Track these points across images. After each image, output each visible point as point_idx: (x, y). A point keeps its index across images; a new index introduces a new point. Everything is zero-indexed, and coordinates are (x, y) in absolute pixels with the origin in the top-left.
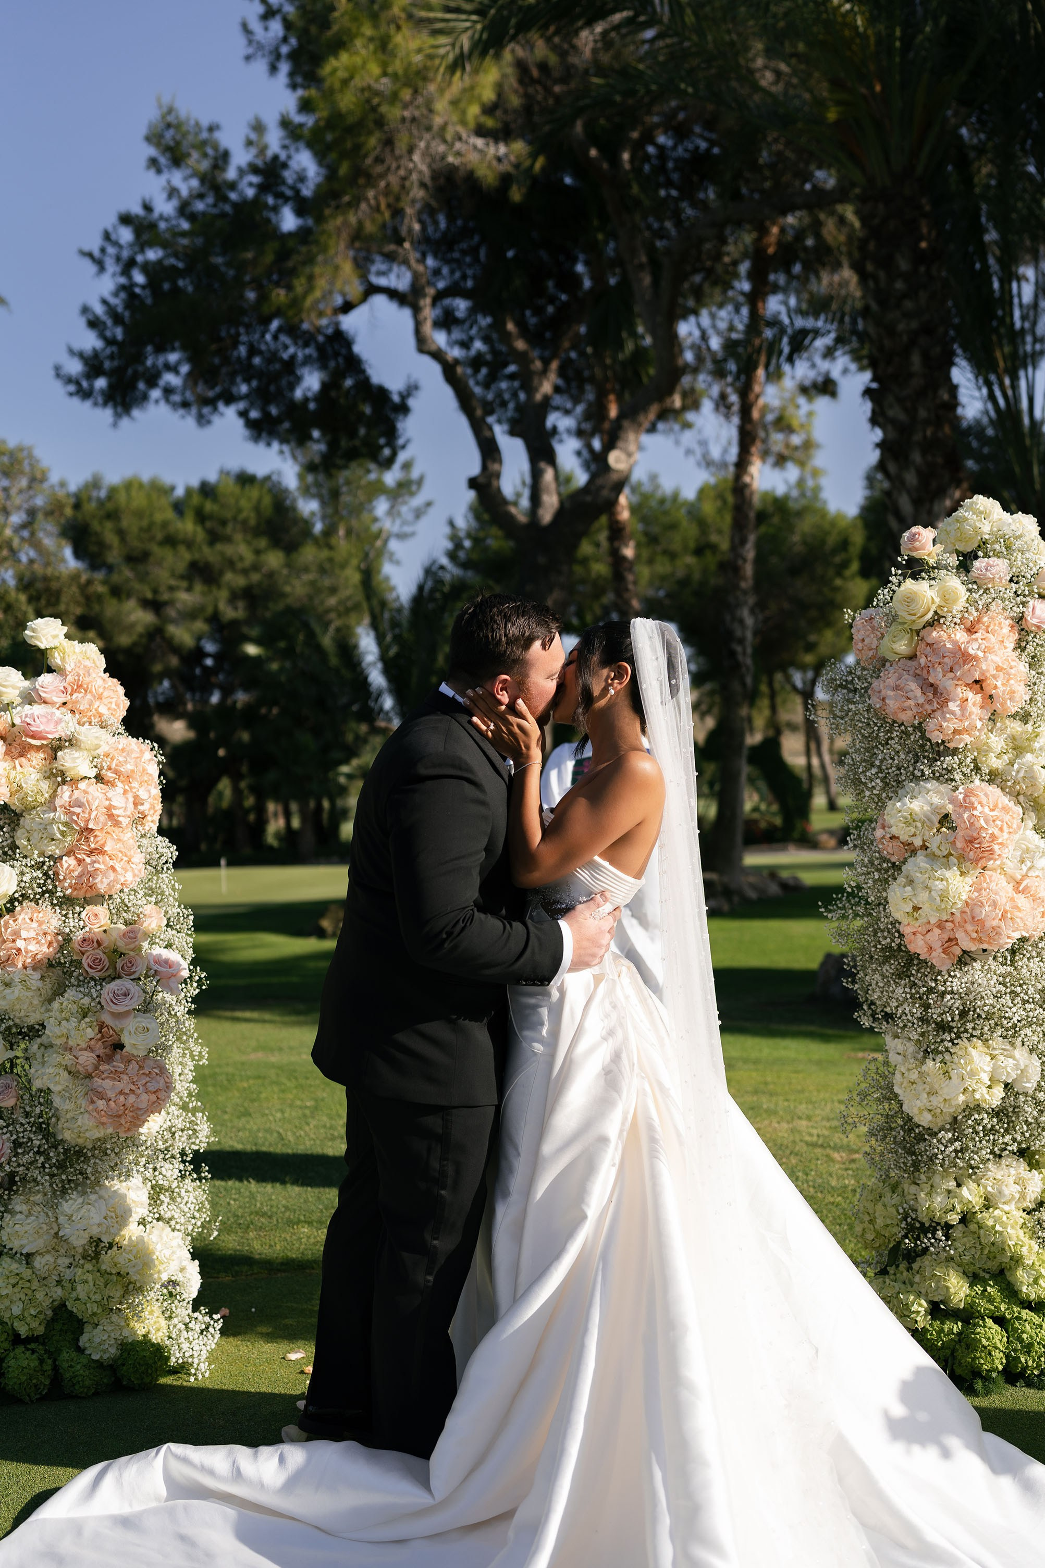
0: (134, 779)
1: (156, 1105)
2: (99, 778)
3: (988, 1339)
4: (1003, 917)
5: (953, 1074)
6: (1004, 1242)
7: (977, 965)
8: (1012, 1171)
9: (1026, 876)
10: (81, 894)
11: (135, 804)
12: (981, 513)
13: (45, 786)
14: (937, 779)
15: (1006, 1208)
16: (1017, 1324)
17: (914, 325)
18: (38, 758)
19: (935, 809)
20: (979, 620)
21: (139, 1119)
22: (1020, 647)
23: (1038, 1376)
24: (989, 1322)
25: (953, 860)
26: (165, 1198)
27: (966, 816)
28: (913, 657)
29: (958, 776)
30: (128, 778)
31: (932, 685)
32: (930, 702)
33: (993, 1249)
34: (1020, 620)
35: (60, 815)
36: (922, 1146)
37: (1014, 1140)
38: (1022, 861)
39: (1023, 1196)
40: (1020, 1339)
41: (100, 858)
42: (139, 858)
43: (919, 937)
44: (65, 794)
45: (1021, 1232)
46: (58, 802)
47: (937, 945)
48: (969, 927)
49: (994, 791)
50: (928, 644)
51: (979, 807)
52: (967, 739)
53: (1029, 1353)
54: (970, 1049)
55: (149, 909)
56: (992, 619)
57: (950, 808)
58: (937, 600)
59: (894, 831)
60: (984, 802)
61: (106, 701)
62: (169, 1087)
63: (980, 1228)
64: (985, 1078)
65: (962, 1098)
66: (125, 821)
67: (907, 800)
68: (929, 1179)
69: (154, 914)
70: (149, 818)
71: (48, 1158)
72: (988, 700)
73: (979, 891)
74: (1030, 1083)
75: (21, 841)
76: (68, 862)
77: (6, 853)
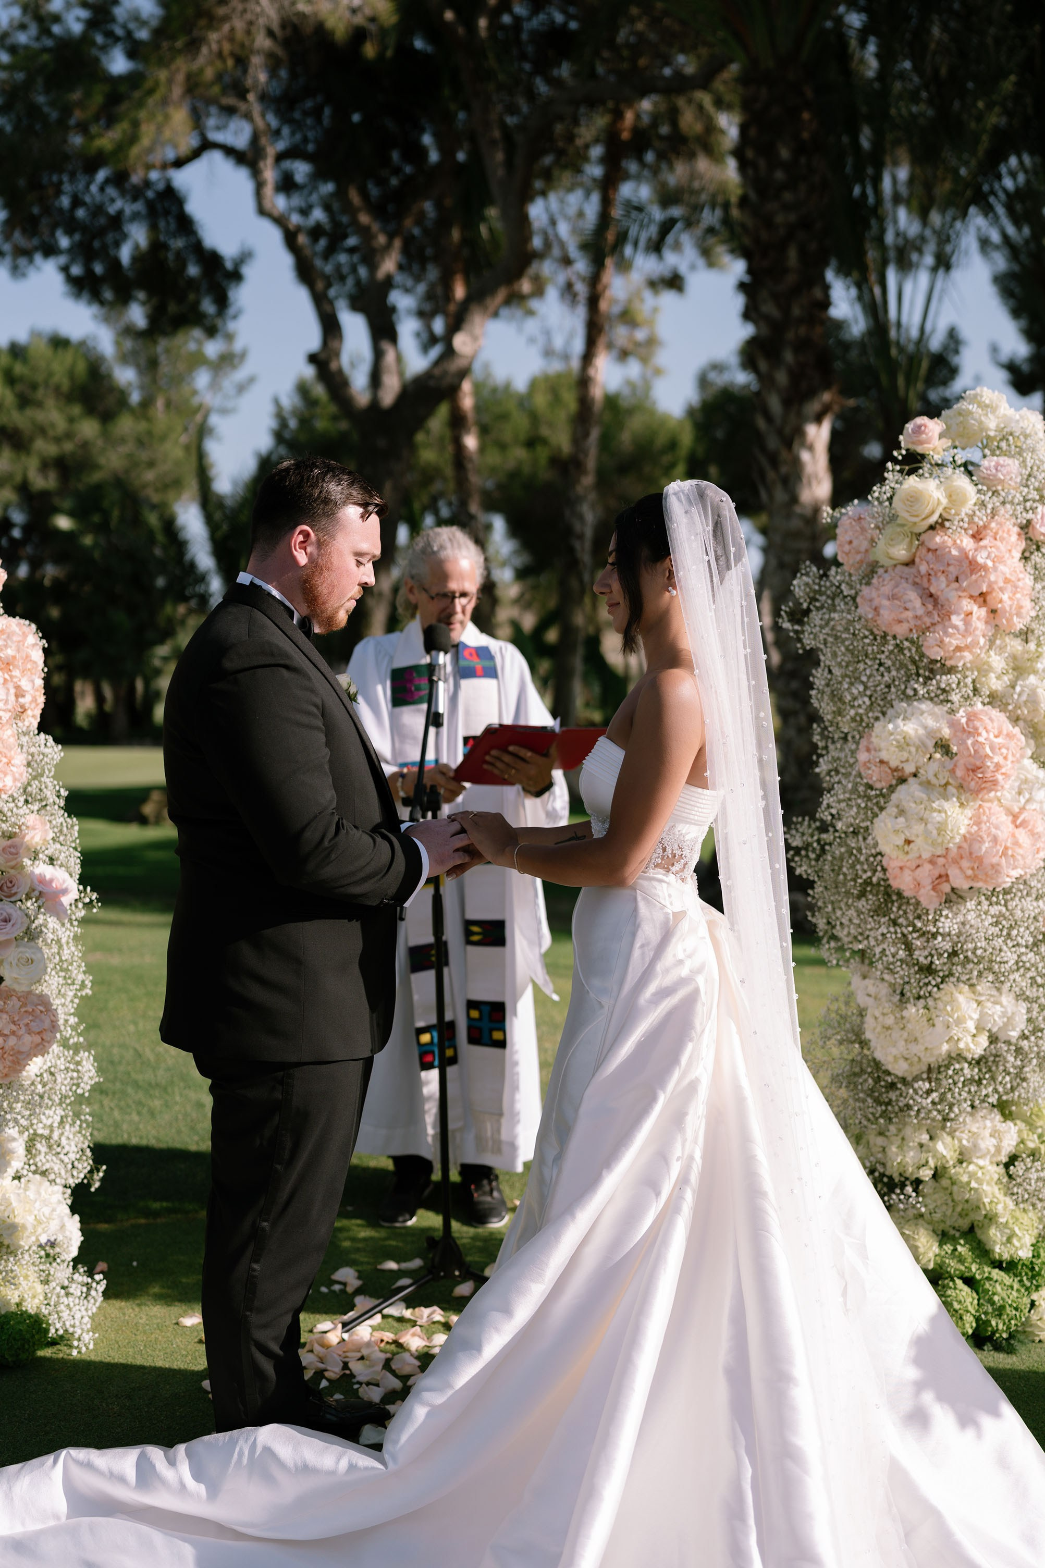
0: (16, 667)
1: (41, 1048)
3: (960, 1302)
4: (1004, 854)
5: (939, 1021)
6: (979, 1199)
7: (970, 905)
8: (988, 1123)
9: (1023, 809)
11: (17, 696)
12: (987, 406)
14: (931, 699)
15: (981, 1162)
16: (987, 1286)
17: (792, 217)
19: (930, 733)
20: (986, 525)
21: (19, 1060)
22: (1026, 557)
23: (1006, 1340)
24: (959, 1283)
25: (951, 790)
26: (41, 1147)
27: (969, 742)
28: (910, 563)
29: (955, 697)
30: (7, 664)
31: (931, 595)
32: (929, 613)
33: (966, 1206)
34: (1026, 527)
36: (893, 1095)
37: (996, 1091)
38: (1020, 793)
39: (998, 1149)
40: (993, 1303)
42: (20, 759)
43: (907, 872)
45: (996, 1189)
47: (927, 883)
48: (965, 864)
49: (996, 715)
50: (929, 550)
51: (984, 734)
52: (968, 656)
53: (1000, 1315)
54: (957, 995)
55: (32, 819)
56: (1000, 524)
57: (946, 732)
58: (944, 501)
59: (884, 755)
60: (989, 727)
62: (54, 1027)
63: (953, 1183)
64: (971, 1025)
65: (945, 1047)
66: (5, 716)
67: (900, 722)
68: (899, 1130)
69: (39, 825)
70: (29, 712)
72: (993, 615)
73: (979, 824)
74: (1015, 1031)
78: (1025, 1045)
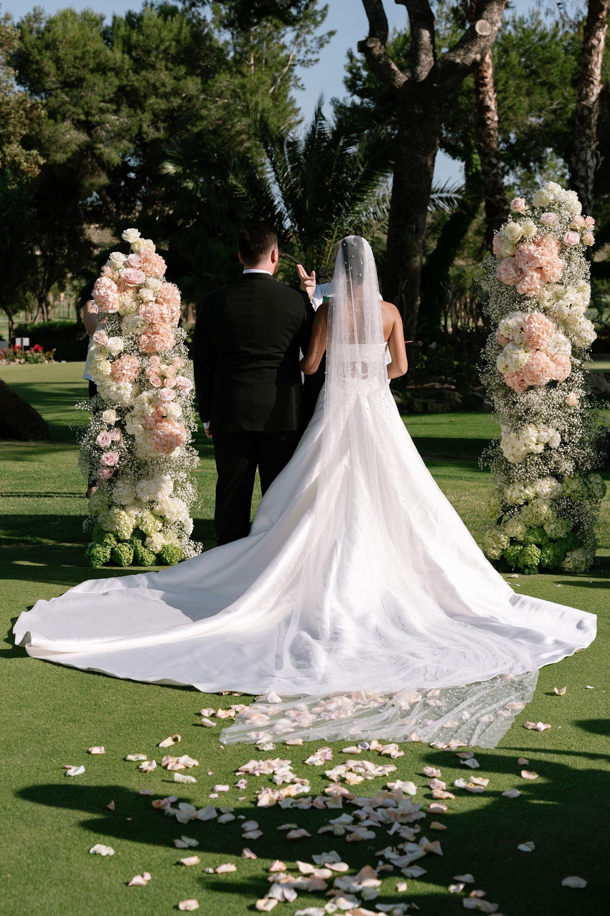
0: (171, 302)
2: (156, 302)
3: (532, 552)
4: (541, 371)
5: (521, 438)
6: (540, 511)
7: (532, 391)
9: (556, 354)
10: (148, 352)
11: (172, 313)
12: (551, 190)
13: (134, 305)
14: (521, 310)
15: (544, 498)
16: (545, 547)
18: (131, 292)
19: (519, 324)
20: (542, 240)
21: (173, 447)
22: (561, 252)
24: (533, 545)
25: (522, 346)
26: (179, 489)
27: (527, 327)
28: (514, 256)
30: (168, 301)
31: (520, 269)
32: (518, 276)
33: (536, 514)
35: (141, 317)
36: (511, 472)
37: (547, 468)
38: (555, 347)
40: (546, 553)
41: (157, 336)
42: (172, 336)
43: (510, 379)
44: (143, 308)
45: (550, 508)
46: (140, 312)
47: (516, 383)
48: (528, 375)
49: (542, 316)
50: (519, 251)
51: (534, 324)
52: (534, 293)
54: (529, 427)
55: (177, 359)
56: (548, 240)
57: (524, 323)
58: (523, 231)
59: (502, 332)
60: (537, 321)
61: (158, 266)
63: (531, 505)
64: (534, 440)
65: (524, 448)
66: (168, 320)
67: (508, 319)
68: (513, 485)
69: (179, 361)
70: (175, 319)
71: (133, 464)
72: (543, 276)
73: (532, 359)
74: (556, 444)
75: (124, 328)
76: (144, 337)
77: (117, 332)
78: (560, 450)
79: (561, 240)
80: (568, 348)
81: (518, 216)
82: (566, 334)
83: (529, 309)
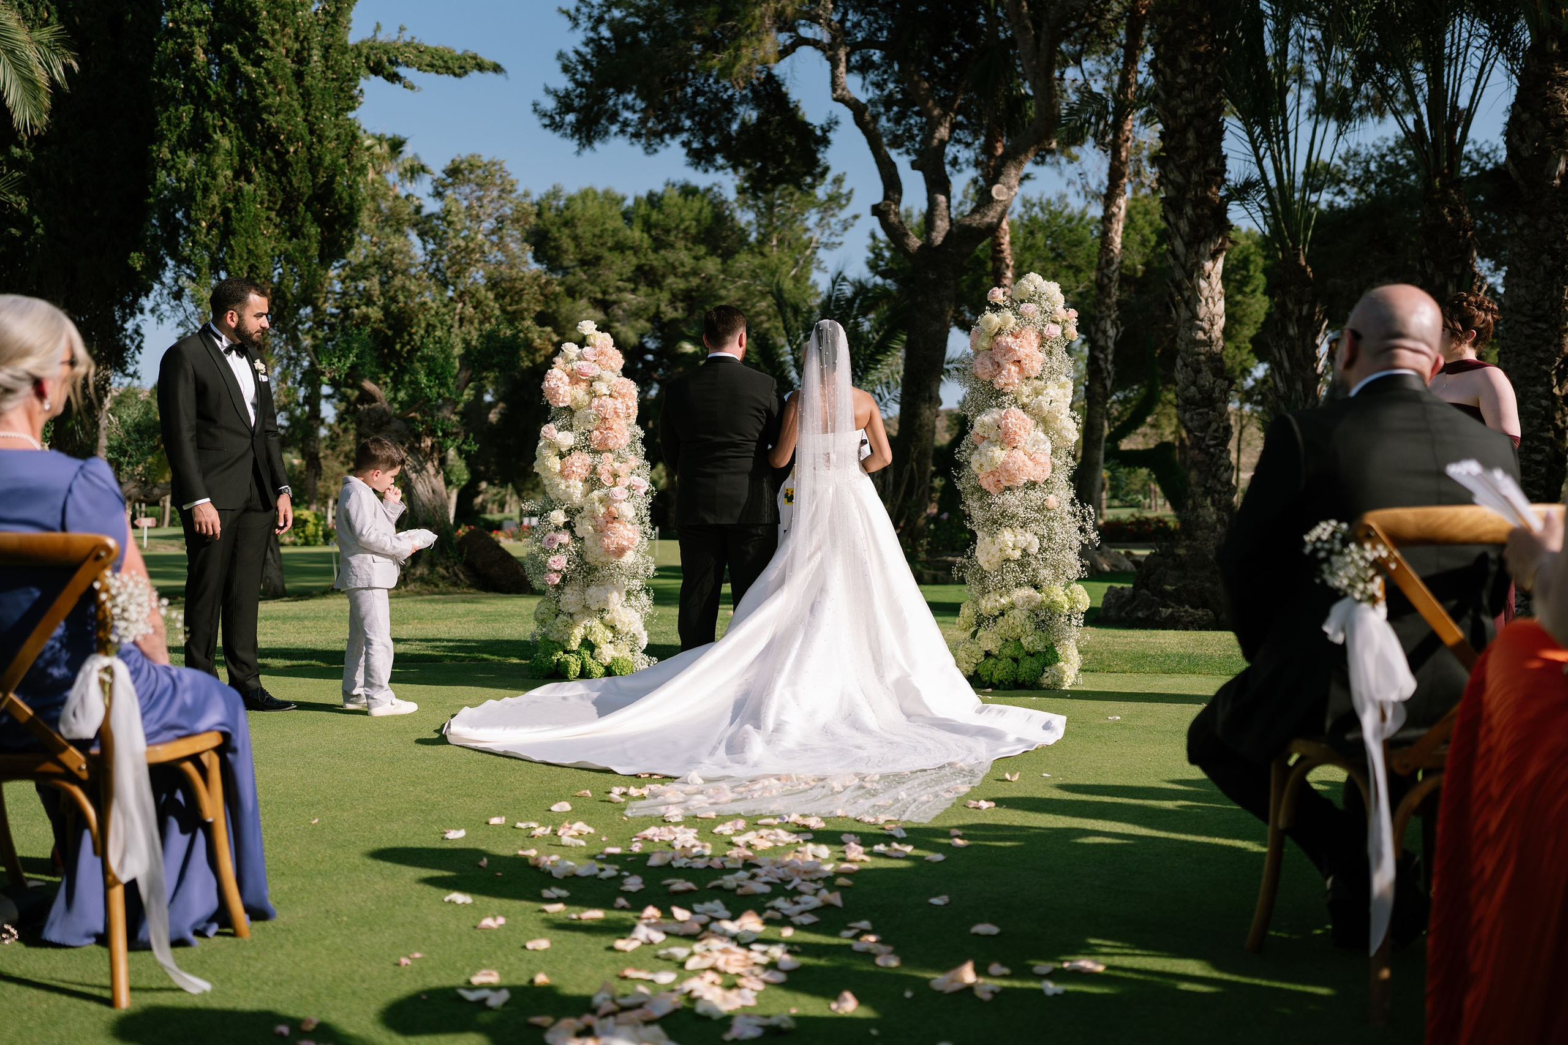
0: (626, 397)
2: (611, 396)
4: (1019, 469)
5: (998, 543)
6: (1018, 624)
7: (1009, 492)
9: (1035, 452)
10: (600, 448)
11: (626, 409)
12: (1032, 280)
13: (587, 398)
14: (998, 406)
15: (1022, 608)
16: (1023, 661)
18: (583, 385)
19: (995, 421)
20: (1020, 331)
22: (1041, 344)
24: (1009, 659)
25: (998, 443)
26: (633, 598)
27: (1006, 422)
28: (990, 349)
30: (623, 396)
31: (996, 362)
32: (995, 370)
33: (1013, 626)
35: (593, 411)
36: (986, 580)
37: (1025, 575)
38: (1034, 445)
39: (1029, 603)
40: (1023, 668)
41: (610, 432)
42: (627, 433)
43: (985, 479)
44: (596, 402)
45: (1026, 620)
46: (593, 405)
47: (991, 483)
48: (1004, 474)
49: (1020, 412)
50: (996, 343)
51: (1013, 419)
52: (1011, 387)
53: (1026, 674)
54: (1005, 531)
55: (632, 457)
56: (1026, 332)
57: (999, 418)
58: (1001, 322)
59: (977, 430)
60: (1016, 417)
61: (614, 360)
63: (1008, 616)
64: (1011, 545)
65: (999, 554)
66: (622, 415)
67: (984, 416)
68: (988, 595)
69: (633, 460)
70: (632, 416)
71: (582, 568)
72: (1021, 370)
73: (1009, 457)
74: (1034, 549)
75: (575, 423)
76: (596, 433)
77: (569, 428)
78: (1039, 556)
79: (1041, 332)
80: (1048, 447)
81: (996, 308)
82: (1046, 433)
83: (1007, 405)
